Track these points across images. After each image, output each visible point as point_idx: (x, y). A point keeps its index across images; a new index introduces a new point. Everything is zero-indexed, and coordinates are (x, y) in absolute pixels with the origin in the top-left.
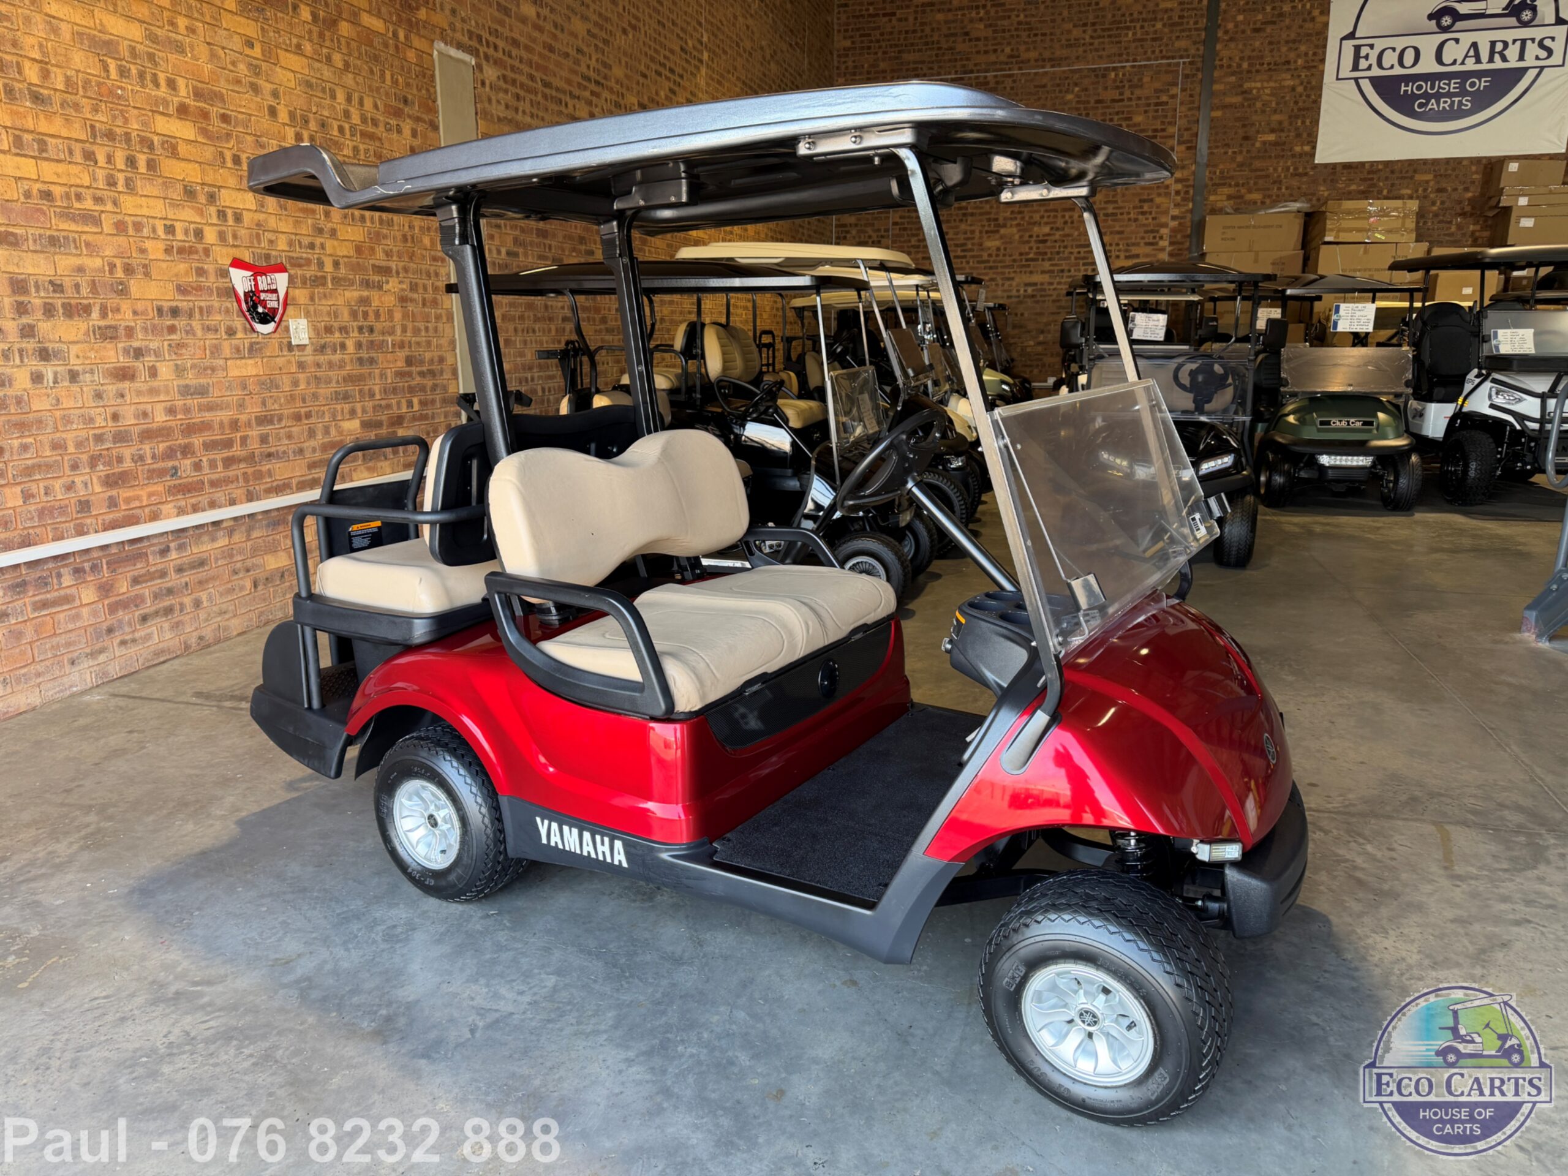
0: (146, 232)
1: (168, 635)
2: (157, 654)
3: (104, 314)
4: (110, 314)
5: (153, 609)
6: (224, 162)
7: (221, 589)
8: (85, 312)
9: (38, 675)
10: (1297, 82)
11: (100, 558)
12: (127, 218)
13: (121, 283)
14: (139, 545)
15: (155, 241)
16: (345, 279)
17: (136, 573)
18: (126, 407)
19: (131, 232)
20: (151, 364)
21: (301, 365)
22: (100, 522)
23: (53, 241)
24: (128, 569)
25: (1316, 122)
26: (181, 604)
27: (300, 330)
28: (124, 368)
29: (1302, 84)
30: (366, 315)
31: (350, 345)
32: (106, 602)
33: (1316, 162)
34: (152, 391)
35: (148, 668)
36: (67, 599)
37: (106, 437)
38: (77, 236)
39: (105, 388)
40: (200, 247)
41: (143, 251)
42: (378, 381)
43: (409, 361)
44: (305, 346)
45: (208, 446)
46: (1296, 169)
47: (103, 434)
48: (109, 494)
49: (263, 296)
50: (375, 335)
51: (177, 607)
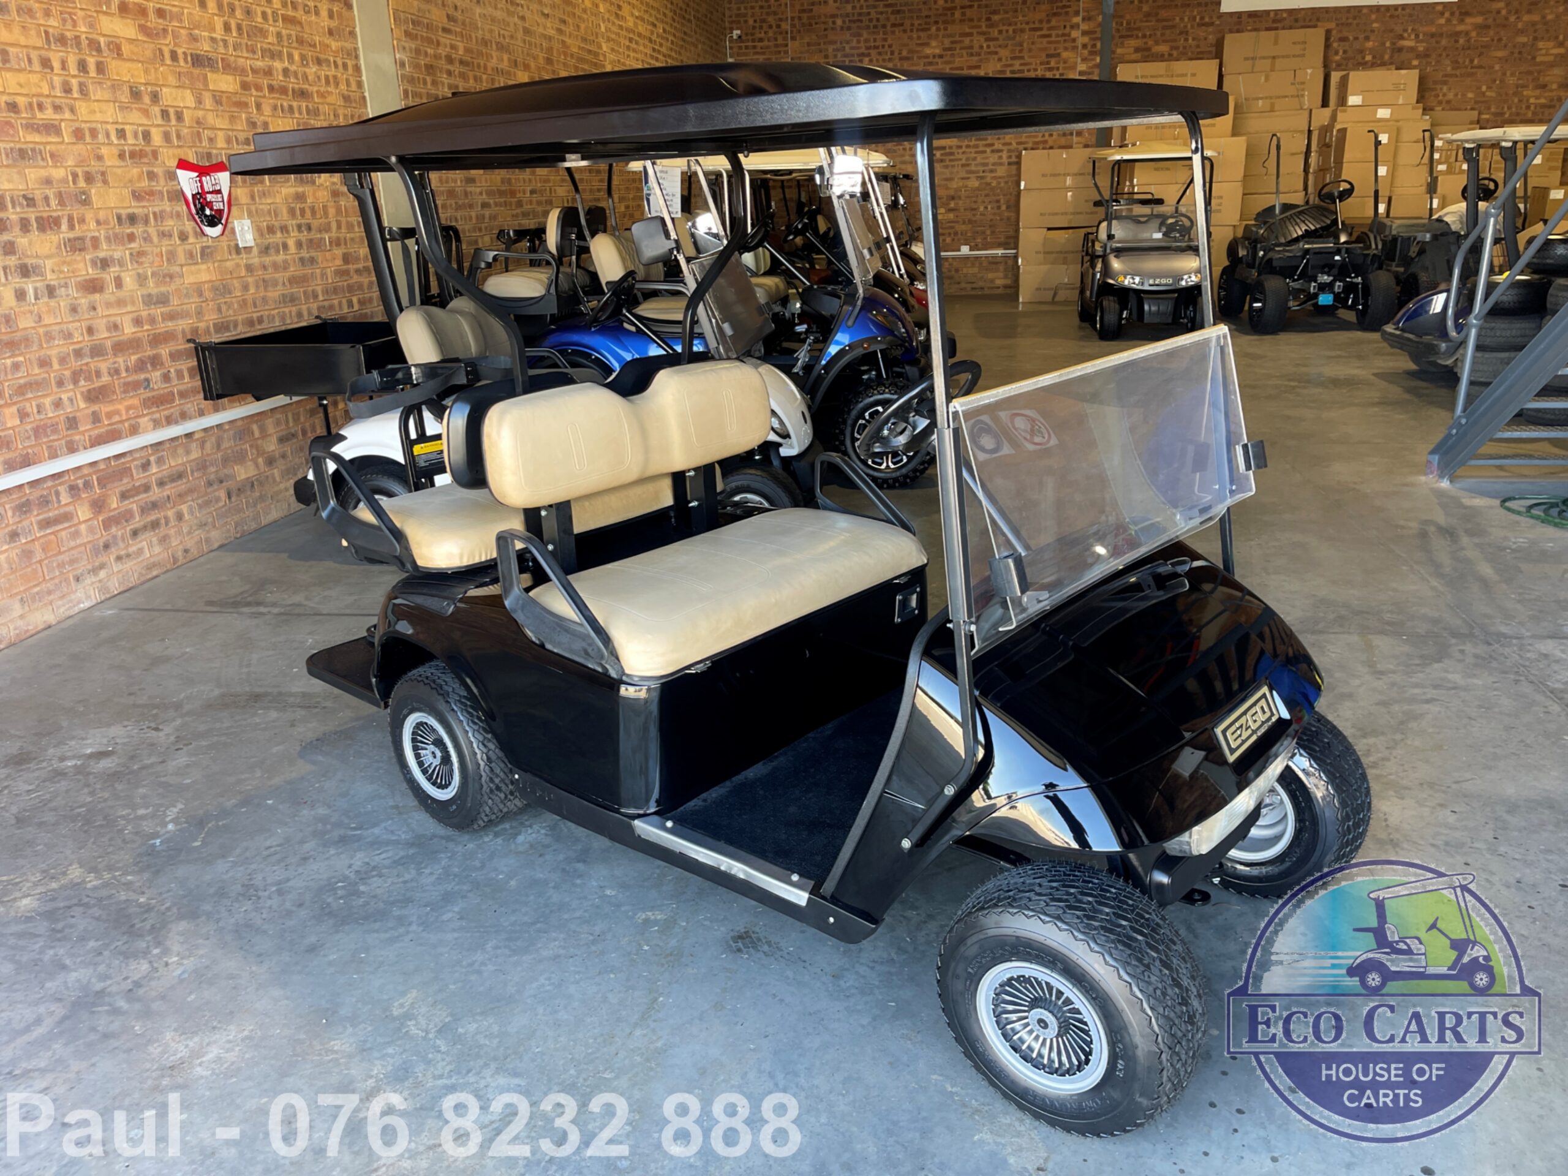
0: (101, 138)
1: (157, 549)
2: (151, 568)
3: (71, 227)
4: (77, 225)
5: (142, 523)
6: (163, 60)
7: (200, 501)
8: (56, 225)
9: (49, 592)
11: (90, 475)
12: (83, 125)
13: (84, 193)
14: (123, 460)
15: (109, 147)
17: (123, 488)
18: (98, 321)
19: (88, 139)
20: (116, 275)
21: (249, 268)
22: (87, 438)
23: (22, 154)
24: (116, 484)
26: (166, 519)
27: (245, 231)
28: (93, 280)
30: (303, 211)
31: (291, 243)
32: (101, 518)
33: (1222, 10)
34: (120, 303)
36: (66, 517)
37: (84, 351)
38: (42, 148)
39: (79, 301)
40: (148, 149)
41: (100, 158)
42: (319, 282)
43: (346, 259)
44: (251, 248)
45: (175, 356)
47: (81, 349)
48: (92, 409)
49: (209, 197)
50: (313, 232)
51: (163, 521)
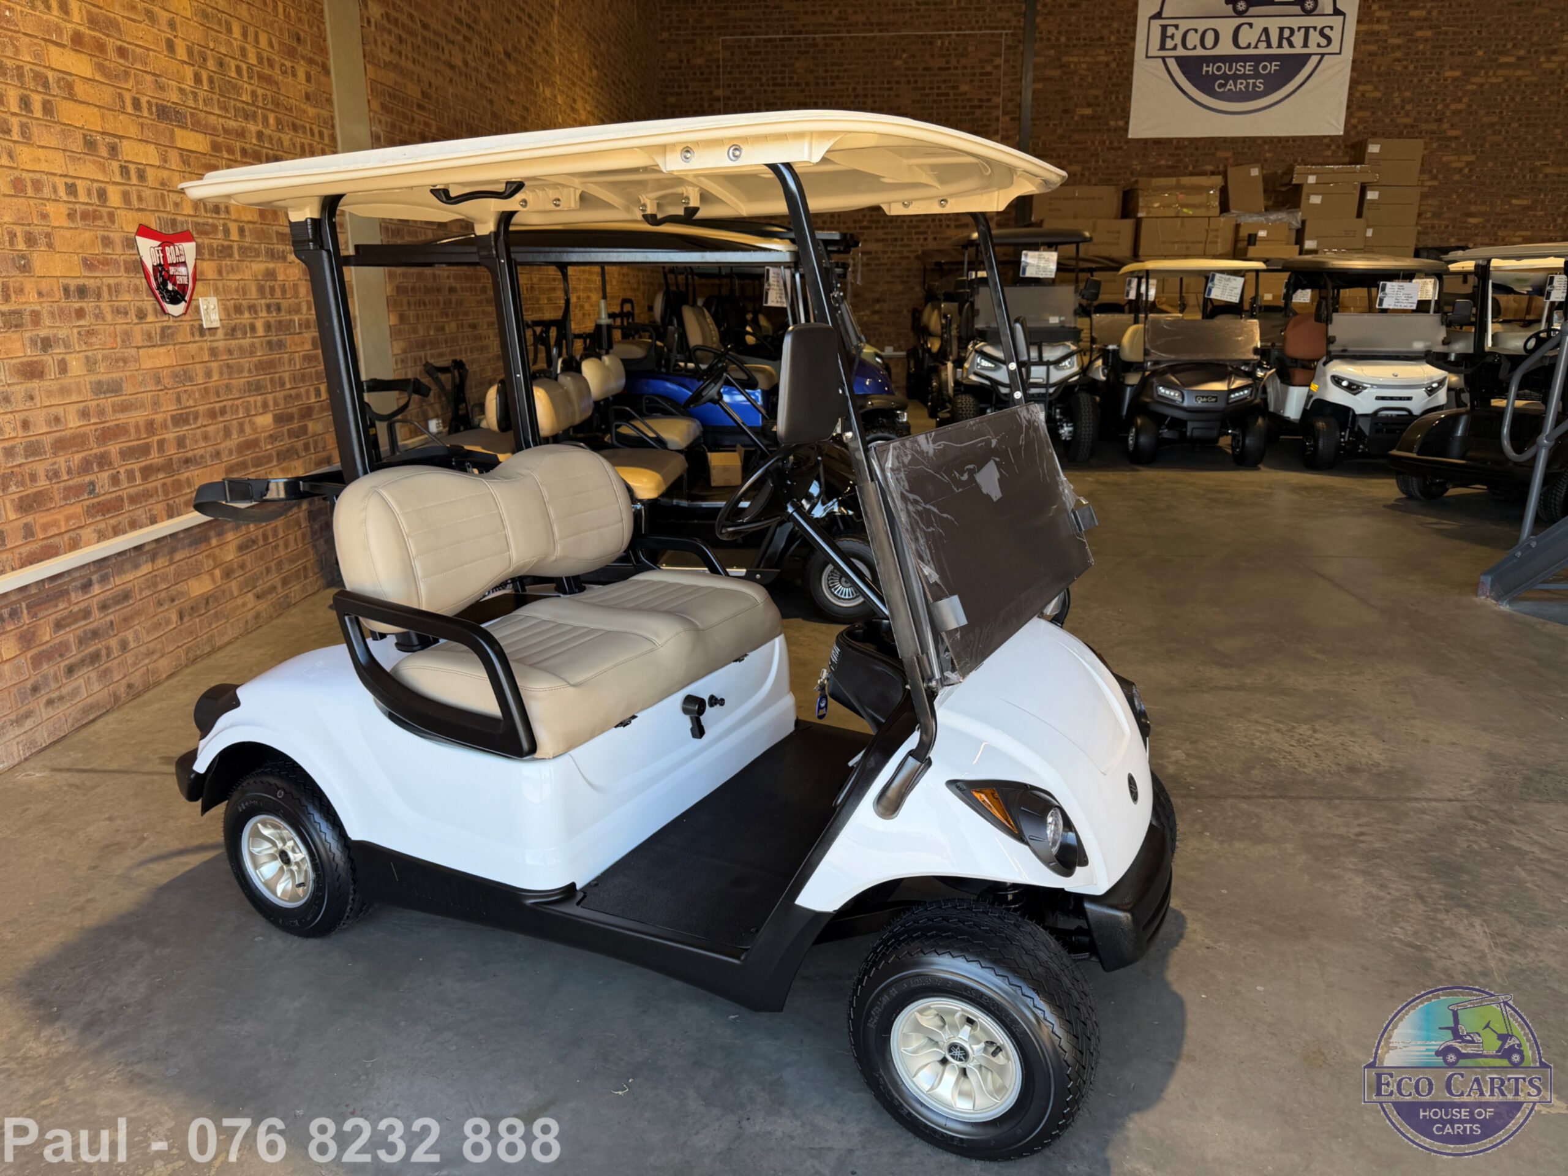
0: (47, 192)
1: (96, 687)
2: (86, 711)
3: (6, 297)
4: (13, 296)
5: (79, 656)
6: (124, 107)
7: (148, 624)
10: (1111, 58)
11: (19, 602)
12: (25, 175)
13: (23, 257)
14: (59, 582)
15: (56, 204)
16: (250, 249)
17: (58, 615)
18: (36, 412)
19: (30, 192)
20: (60, 357)
21: (213, 352)
22: (17, 556)
24: (49, 612)
25: (1128, 98)
26: (107, 648)
27: (210, 310)
28: (30, 364)
29: (1115, 60)
30: (272, 290)
32: (29, 654)
33: (1130, 136)
34: (64, 391)
35: (78, 730)
37: (17, 450)
39: (13, 388)
40: (104, 210)
41: (44, 216)
42: (287, 368)
44: (216, 329)
45: (126, 454)
46: (1111, 143)
47: (13, 447)
48: (24, 521)
49: (172, 270)
50: (283, 313)
51: (104, 652)
